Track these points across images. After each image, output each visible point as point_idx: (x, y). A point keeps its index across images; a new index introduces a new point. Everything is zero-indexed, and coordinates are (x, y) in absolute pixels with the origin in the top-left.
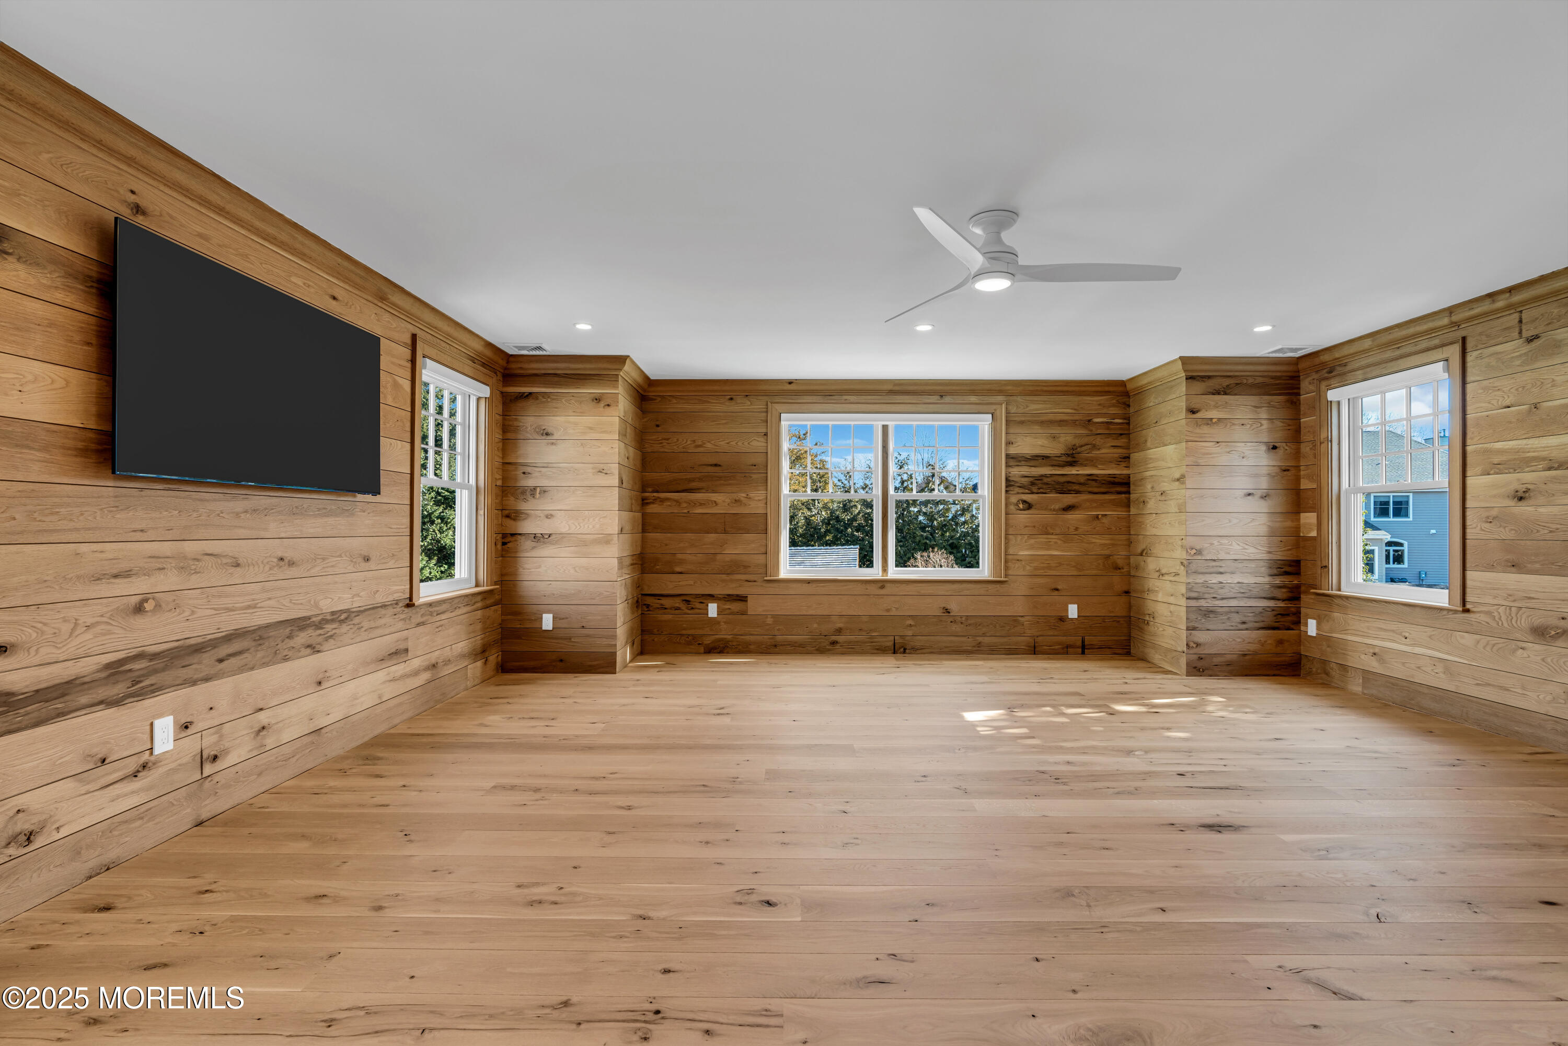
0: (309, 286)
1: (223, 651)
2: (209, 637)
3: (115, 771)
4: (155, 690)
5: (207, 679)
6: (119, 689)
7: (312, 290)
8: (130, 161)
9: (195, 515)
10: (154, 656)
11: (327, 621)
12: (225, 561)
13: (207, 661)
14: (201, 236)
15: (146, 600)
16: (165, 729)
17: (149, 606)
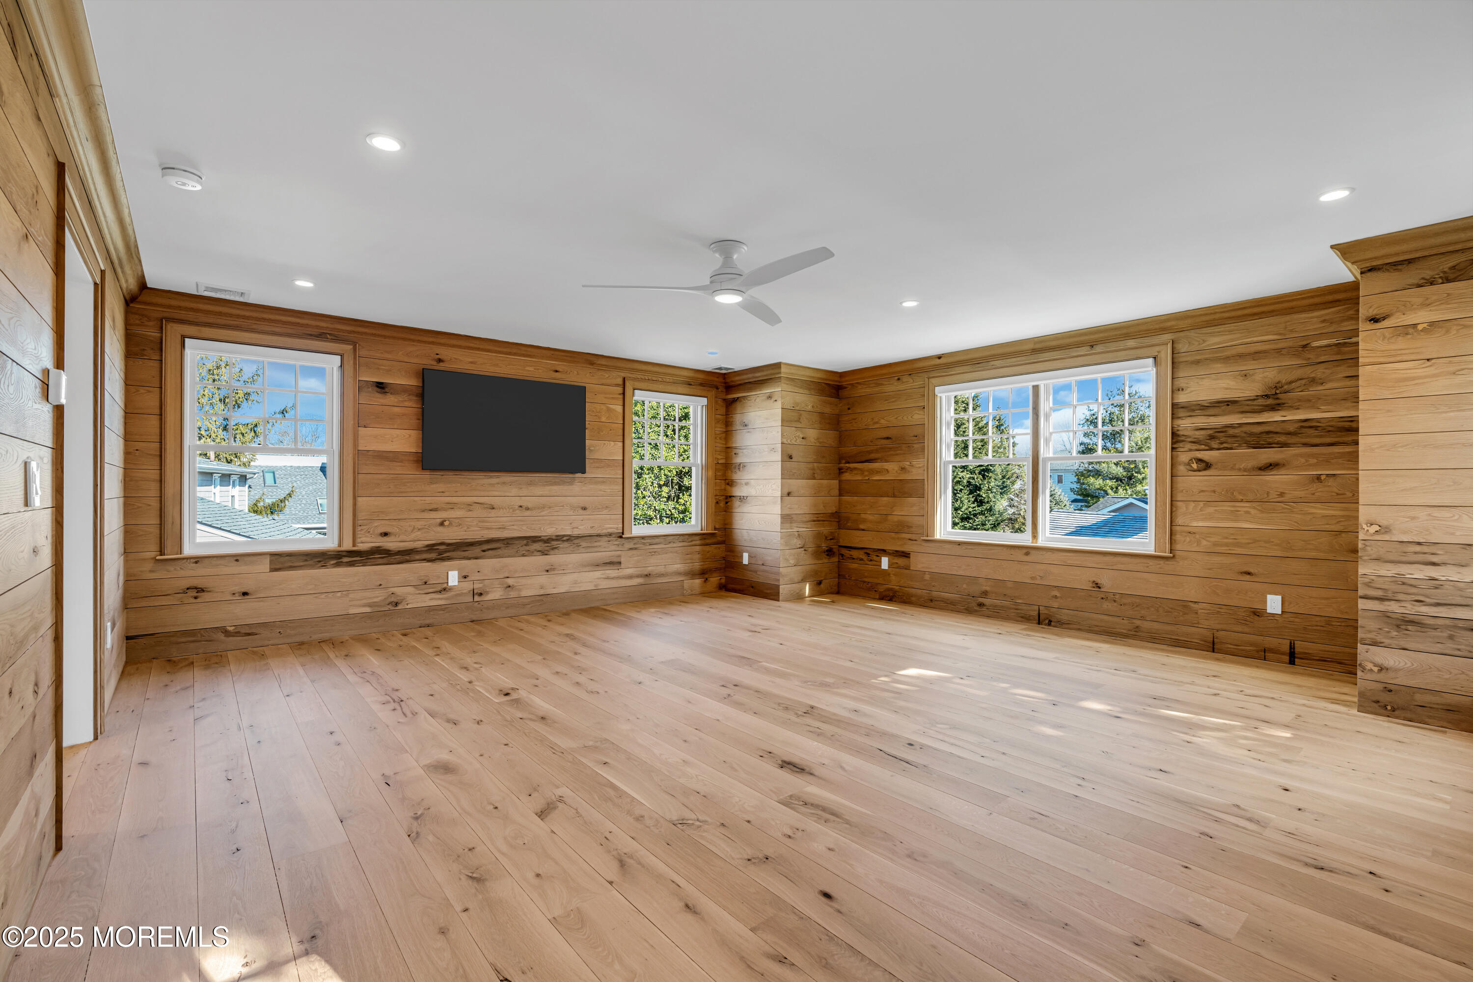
0: (538, 369)
1: (485, 547)
2: (477, 540)
3: (433, 588)
4: (449, 559)
5: (476, 558)
6: (433, 555)
7: (540, 371)
8: (433, 343)
9: (469, 485)
10: (449, 545)
11: (553, 540)
12: (486, 506)
13: (477, 551)
14: (471, 363)
15: (445, 521)
16: (453, 579)
17: (446, 523)
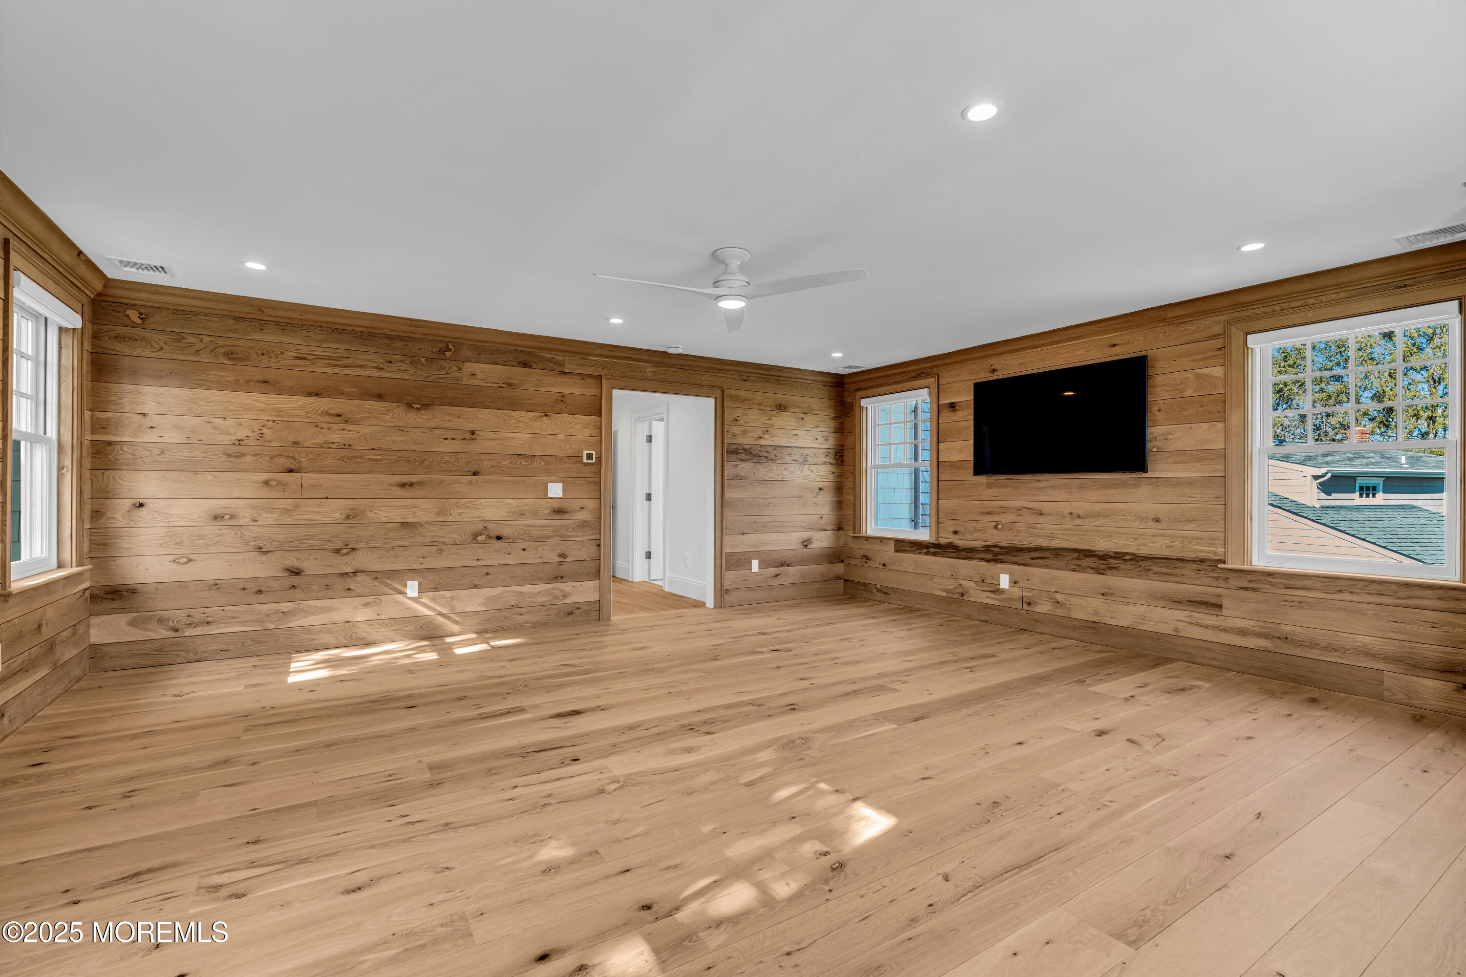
0: (1090, 350)
1: (1034, 555)
2: (1027, 546)
3: (990, 587)
4: (1002, 562)
5: (1025, 565)
6: (989, 556)
7: (1093, 351)
9: (1019, 490)
10: (1002, 548)
11: (1111, 557)
12: (1034, 511)
13: (1026, 558)
14: (1020, 364)
15: (998, 524)
16: (1004, 582)
17: (1000, 527)
